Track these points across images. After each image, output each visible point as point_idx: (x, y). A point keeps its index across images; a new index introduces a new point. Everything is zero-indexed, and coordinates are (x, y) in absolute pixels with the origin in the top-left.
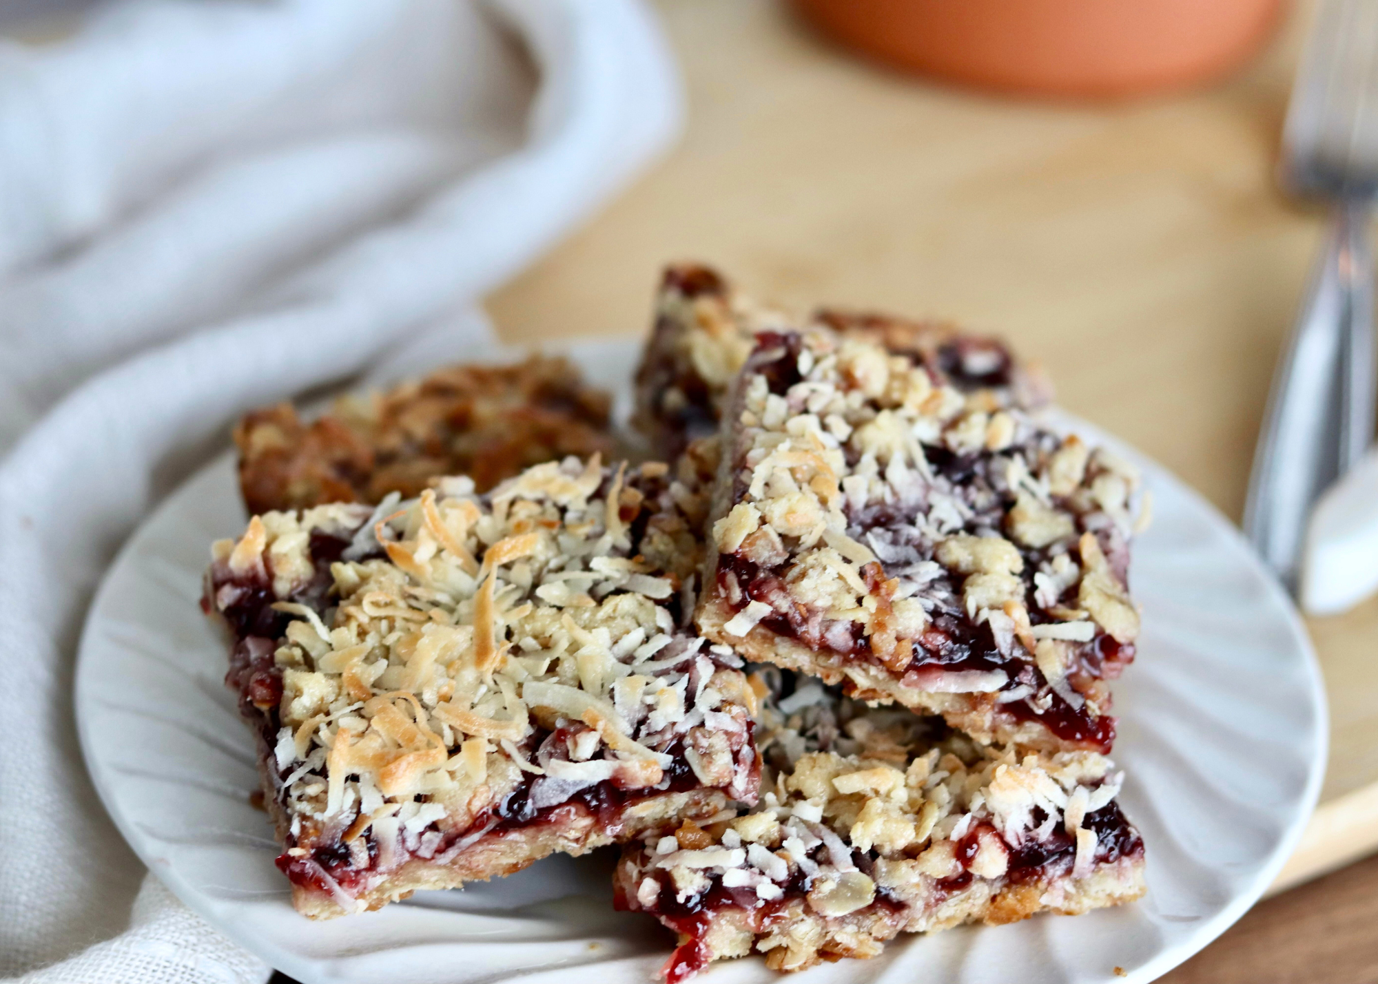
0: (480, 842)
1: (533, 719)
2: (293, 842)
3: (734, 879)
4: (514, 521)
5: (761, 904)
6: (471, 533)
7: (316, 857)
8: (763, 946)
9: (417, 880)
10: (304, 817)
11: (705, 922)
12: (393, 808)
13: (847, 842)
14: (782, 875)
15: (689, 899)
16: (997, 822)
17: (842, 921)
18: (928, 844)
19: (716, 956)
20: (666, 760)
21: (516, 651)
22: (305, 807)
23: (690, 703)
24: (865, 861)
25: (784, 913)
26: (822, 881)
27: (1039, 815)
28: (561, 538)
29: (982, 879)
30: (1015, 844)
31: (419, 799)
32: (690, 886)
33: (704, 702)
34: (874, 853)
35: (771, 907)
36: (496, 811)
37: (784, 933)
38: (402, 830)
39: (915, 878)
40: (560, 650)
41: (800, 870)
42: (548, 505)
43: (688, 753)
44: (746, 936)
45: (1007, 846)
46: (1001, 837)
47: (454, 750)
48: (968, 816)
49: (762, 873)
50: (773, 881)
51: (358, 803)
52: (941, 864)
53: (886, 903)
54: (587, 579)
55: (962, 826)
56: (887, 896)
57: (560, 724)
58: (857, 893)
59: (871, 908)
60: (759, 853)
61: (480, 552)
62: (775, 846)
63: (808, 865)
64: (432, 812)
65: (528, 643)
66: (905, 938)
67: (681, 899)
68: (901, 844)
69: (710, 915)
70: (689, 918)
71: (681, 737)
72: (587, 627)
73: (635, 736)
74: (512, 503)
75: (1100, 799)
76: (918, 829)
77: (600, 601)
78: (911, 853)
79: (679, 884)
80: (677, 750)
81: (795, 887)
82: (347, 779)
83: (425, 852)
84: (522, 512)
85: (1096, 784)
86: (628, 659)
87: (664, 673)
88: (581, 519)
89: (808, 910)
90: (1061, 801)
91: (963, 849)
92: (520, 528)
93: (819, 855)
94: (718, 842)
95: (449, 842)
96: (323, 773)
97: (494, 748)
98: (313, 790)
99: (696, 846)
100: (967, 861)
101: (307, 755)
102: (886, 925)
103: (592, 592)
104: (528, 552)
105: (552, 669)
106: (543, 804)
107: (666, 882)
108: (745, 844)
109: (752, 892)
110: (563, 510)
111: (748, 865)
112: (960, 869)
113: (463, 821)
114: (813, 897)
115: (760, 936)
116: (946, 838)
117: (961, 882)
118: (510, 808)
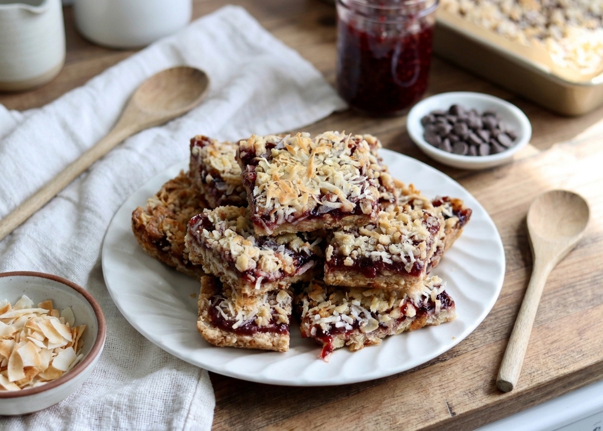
0: (303, 220)
1: (321, 191)
2: (256, 213)
3: (339, 325)
4: (320, 144)
5: (346, 331)
6: (309, 145)
7: (261, 218)
8: (348, 344)
9: (287, 229)
10: (259, 207)
11: (331, 338)
12: (283, 207)
13: (369, 310)
14: (352, 322)
15: (326, 332)
16: (412, 300)
17: (370, 334)
18: (392, 309)
19: (335, 348)
20: (354, 205)
21: (318, 174)
22: (260, 204)
23: (362, 192)
24: (375, 315)
25: (354, 333)
26: (364, 322)
27: (424, 297)
28: (332, 150)
29: (409, 317)
30: (417, 306)
31: (290, 206)
32: (326, 328)
33: (366, 192)
34: (377, 313)
35: (350, 331)
36: (309, 212)
37: (354, 339)
38: (285, 213)
39: (390, 319)
40: (330, 175)
41: (356, 320)
42: (330, 142)
43: (360, 204)
44: (343, 342)
45: (416, 307)
46: (414, 305)
47: (300, 196)
48: (403, 300)
49: (346, 323)
50: (350, 324)
51: (274, 205)
52: (396, 314)
53: (383, 327)
54: (339, 160)
55: (402, 303)
56: (382, 325)
57: (328, 193)
58: (374, 325)
59: (378, 330)
60: (344, 317)
61: (310, 151)
62: (349, 314)
63: (359, 319)
64: (292, 210)
65: (321, 173)
66: (388, 337)
67: (324, 332)
68: (385, 310)
69: (332, 336)
70: (326, 338)
71: (359, 200)
72: (338, 171)
73: (347, 198)
74: (320, 140)
75: (441, 291)
76: (389, 305)
77: (341, 165)
78: (388, 312)
79: (323, 328)
80: (358, 203)
81: (356, 326)
82: (271, 199)
83: (290, 221)
84: (323, 142)
85: (439, 287)
86: (348, 180)
87: (356, 184)
88: (338, 146)
89: (360, 332)
90: (430, 292)
91: (403, 309)
92: (322, 145)
93: (362, 315)
94: (332, 314)
95: (295, 219)
96: (266, 197)
97: (310, 196)
98: (262, 200)
99: (326, 316)
100: (404, 313)
101: (262, 193)
102: (383, 334)
103: (339, 163)
104: (323, 152)
105: (327, 179)
106: (322, 212)
107: (319, 328)
108: (340, 314)
109: (344, 328)
110: (333, 143)
111: (342, 320)
112: (403, 315)
113: (300, 214)
114: (361, 328)
115: (346, 341)
116: (398, 307)
117: (403, 319)
118: (313, 212)
